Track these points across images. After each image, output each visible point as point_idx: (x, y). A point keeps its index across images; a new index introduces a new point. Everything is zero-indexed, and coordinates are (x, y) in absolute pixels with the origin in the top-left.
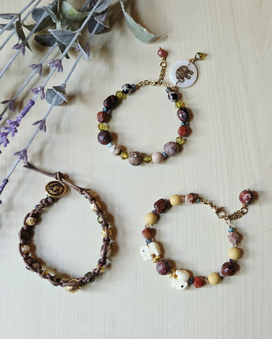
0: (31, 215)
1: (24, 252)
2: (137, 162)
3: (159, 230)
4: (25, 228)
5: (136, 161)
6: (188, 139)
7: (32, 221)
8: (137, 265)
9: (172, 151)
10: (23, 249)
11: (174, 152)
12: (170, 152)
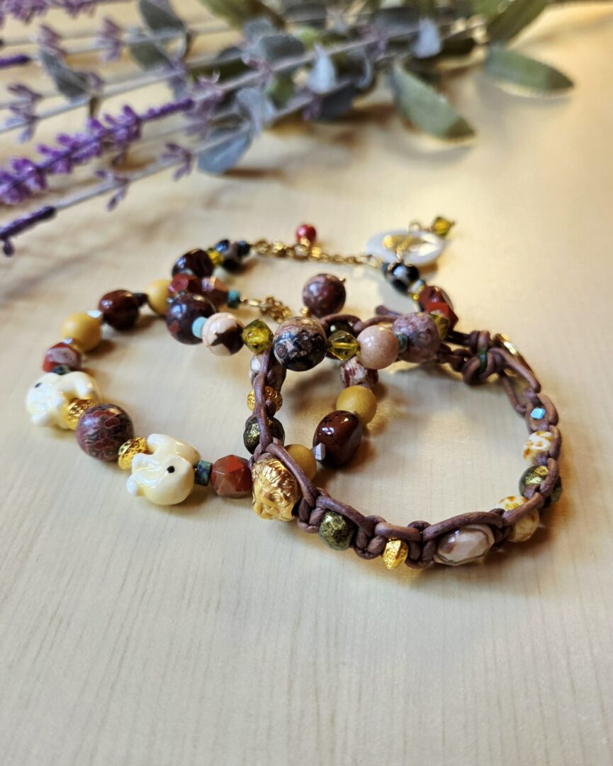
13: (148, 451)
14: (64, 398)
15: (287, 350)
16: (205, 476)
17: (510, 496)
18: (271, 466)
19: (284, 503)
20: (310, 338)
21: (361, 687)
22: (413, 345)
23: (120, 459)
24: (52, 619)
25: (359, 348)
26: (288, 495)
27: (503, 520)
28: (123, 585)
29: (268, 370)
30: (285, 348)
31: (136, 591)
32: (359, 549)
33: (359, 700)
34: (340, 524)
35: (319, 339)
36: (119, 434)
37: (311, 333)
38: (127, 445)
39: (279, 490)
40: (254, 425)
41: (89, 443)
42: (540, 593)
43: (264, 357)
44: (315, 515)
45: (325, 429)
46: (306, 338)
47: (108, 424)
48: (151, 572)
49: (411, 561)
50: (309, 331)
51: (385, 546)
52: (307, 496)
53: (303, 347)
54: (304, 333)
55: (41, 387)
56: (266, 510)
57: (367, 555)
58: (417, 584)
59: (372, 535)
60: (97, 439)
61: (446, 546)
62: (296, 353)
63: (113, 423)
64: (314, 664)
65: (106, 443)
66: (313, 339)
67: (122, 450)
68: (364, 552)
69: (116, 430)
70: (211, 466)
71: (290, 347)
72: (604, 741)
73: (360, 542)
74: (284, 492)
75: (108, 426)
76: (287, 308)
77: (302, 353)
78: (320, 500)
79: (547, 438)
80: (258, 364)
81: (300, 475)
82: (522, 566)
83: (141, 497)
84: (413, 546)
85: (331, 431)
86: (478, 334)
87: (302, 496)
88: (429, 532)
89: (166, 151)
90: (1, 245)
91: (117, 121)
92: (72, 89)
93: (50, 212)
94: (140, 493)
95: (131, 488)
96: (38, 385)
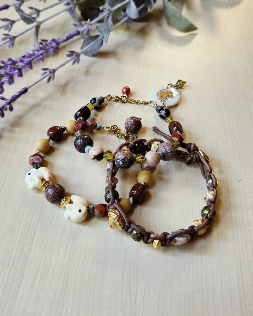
13: (71, 202)
15: (120, 164)
16: (91, 211)
17: (197, 219)
18: (115, 213)
19: (119, 226)
20: (128, 160)
21: (145, 290)
22: (166, 157)
23: (61, 205)
24: (43, 268)
25: (146, 160)
26: (121, 224)
27: (194, 230)
28: (65, 254)
29: (113, 169)
30: (119, 163)
31: (70, 256)
32: (145, 241)
33: (144, 295)
34: (138, 234)
35: (131, 160)
36: (61, 196)
37: (129, 158)
38: (63, 200)
39: (118, 222)
40: (108, 194)
41: (50, 200)
42: (206, 254)
43: (111, 164)
44: (130, 230)
45: (133, 191)
46: (127, 160)
47: (57, 193)
48: (74, 248)
49: (162, 245)
50: (128, 157)
51: (153, 241)
52: (127, 224)
53: (126, 163)
54: (126, 158)
55: (31, 175)
56: (113, 227)
57: (147, 243)
58: (164, 251)
59: (149, 237)
60: (53, 199)
61: (174, 240)
62: (123, 165)
63: (59, 193)
64: (129, 282)
65: (56, 200)
66: (129, 160)
67: (62, 202)
68: (146, 242)
69: (60, 195)
70: (94, 208)
71: (121, 163)
72: (222, 309)
73: (145, 239)
74: (119, 223)
75: (57, 194)
76: (119, 129)
77: (125, 165)
78: (132, 226)
79: (212, 194)
80: (109, 166)
81: (125, 217)
82: (201, 243)
83: (69, 220)
84: (163, 241)
85: (135, 193)
86: (191, 144)
87: (125, 223)
88: (169, 237)
89: (69, 53)
90: (8, 106)
91: (49, 45)
92: (28, 20)
93: (25, 90)
94: (69, 218)
95: (66, 217)
96: (29, 174)
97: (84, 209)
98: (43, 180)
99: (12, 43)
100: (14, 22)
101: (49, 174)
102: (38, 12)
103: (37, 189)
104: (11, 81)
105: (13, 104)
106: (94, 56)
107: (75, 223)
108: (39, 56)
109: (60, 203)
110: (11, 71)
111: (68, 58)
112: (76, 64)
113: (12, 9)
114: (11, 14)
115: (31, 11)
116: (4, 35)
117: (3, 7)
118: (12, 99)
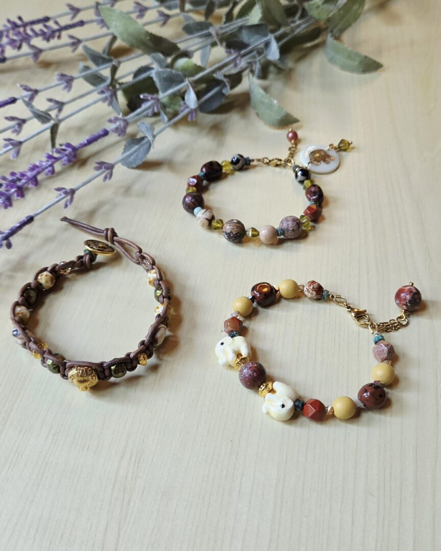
0: (49, 269)
1: (18, 314)
2: (235, 230)
3: (253, 330)
4: (32, 285)
5: (235, 227)
6: (317, 225)
7: (48, 277)
8: (205, 374)
9: (293, 224)
10: (18, 309)
11: (296, 225)
12: (290, 226)
13: (272, 391)
14: (234, 355)
23: (260, 392)
38: (263, 386)
55: (224, 345)
67: (261, 388)
79: (154, 273)
89: (97, 165)
90: (5, 242)
91: (62, 151)
92: (43, 117)
93: (30, 220)
94: (268, 413)
95: (264, 410)
96: (222, 344)
97: (290, 404)
98: (239, 355)
99: (17, 150)
100: (24, 121)
101: (248, 347)
102: (60, 105)
103: (230, 366)
104: (7, 203)
105: (12, 239)
106: (138, 167)
107: (277, 420)
108: (47, 168)
109: (258, 390)
110: (7, 191)
111: (97, 173)
112: (107, 180)
113: (20, 104)
114: (19, 110)
115: (51, 104)
116: (5, 140)
117: (7, 100)
118: (10, 231)
